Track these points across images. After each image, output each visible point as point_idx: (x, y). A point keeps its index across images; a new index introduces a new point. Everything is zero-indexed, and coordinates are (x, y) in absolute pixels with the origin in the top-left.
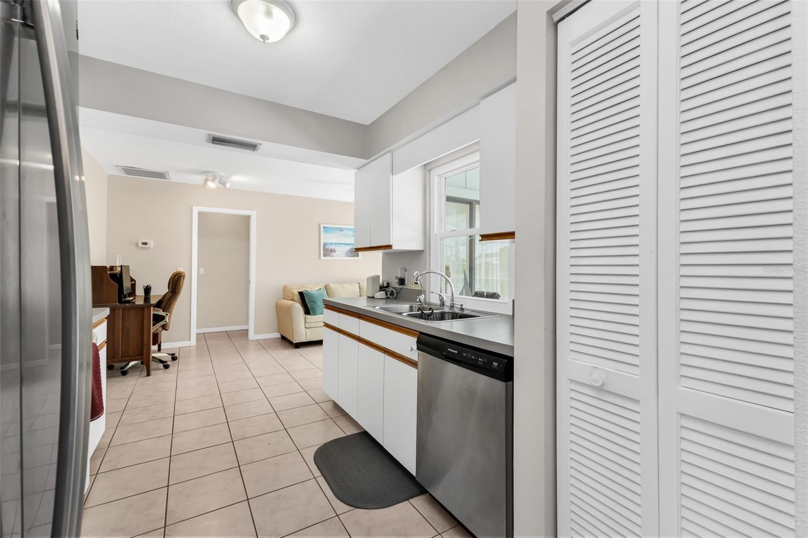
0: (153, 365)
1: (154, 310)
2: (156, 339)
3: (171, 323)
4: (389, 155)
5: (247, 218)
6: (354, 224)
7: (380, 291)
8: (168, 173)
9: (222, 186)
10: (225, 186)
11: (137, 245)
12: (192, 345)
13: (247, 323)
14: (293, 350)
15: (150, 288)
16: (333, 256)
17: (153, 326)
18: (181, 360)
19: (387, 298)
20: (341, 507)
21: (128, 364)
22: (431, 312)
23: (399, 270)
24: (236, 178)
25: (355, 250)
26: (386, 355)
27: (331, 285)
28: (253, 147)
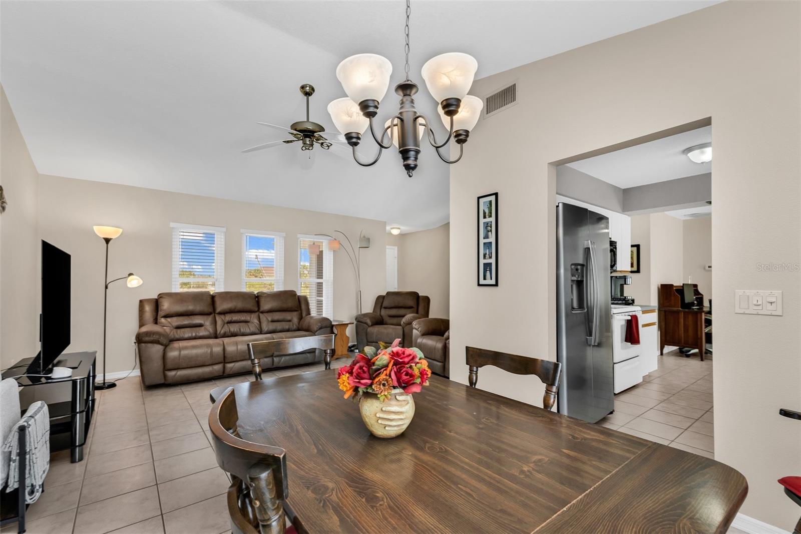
11: (705, 269)
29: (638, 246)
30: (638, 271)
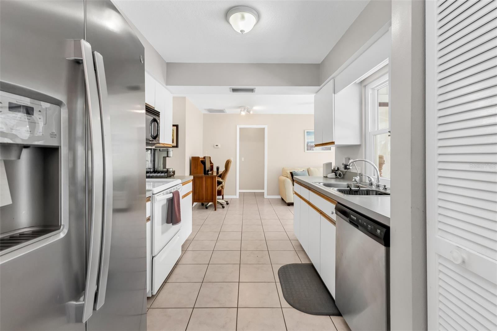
0: (218, 206)
1: (218, 178)
2: (220, 193)
3: (225, 185)
4: (332, 81)
5: (263, 129)
6: (314, 129)
7: (332, 173)
8: (225, 109)
9: (249, 113)
10: (250, 113)
11: (214, 146)
12: (237, 198)
13: (263, 189)
14: (286, 207)
15: (219, 168)
16: (313, 150)
17: (217, 186)
18: (230, 205)
19: (336, 178)
20: (285, 304)
21: (208, 204)
22: (359, 188)
23: (344, 159)
24: (256, 108)
25: (315, 146)
26: (321, 216)
27: (312, 169)
28: (252, 90)
29: (177, 126)
30: (177, 146)
